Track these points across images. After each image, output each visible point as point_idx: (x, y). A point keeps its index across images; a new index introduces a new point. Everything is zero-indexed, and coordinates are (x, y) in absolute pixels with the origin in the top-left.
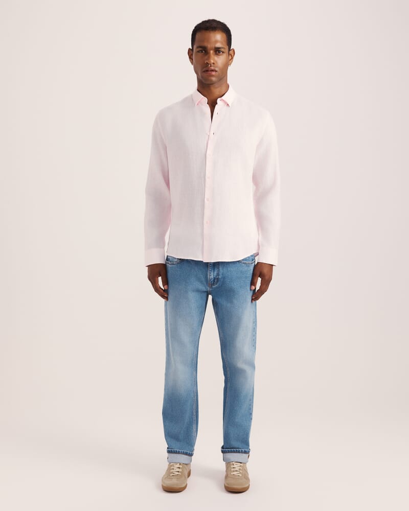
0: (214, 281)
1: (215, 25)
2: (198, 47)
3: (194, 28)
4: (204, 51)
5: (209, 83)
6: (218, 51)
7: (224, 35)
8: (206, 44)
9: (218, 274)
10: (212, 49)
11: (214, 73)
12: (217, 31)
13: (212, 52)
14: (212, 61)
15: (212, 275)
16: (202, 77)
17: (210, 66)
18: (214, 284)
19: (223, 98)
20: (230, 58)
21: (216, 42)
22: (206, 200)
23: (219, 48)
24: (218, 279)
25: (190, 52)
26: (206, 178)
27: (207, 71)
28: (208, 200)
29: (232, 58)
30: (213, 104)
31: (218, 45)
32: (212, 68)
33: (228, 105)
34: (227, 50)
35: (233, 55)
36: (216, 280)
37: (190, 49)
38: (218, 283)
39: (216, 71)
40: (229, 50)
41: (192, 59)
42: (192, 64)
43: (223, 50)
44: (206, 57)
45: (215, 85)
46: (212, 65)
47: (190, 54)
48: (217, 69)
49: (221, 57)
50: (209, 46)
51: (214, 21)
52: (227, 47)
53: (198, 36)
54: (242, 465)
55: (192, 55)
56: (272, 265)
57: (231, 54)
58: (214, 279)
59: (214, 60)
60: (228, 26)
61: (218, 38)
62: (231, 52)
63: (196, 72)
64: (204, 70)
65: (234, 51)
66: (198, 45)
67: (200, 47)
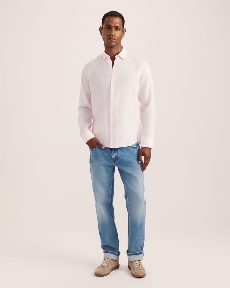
0: (116, 159)
1: (116, 14)
2: (106, 25)
3: (104, 15)
4: (109, 27)
5: (111, 46)
6: (117, 28)
7: (121, 20)
8: (110, 24)
9: (118, 155)
10: (114, 27)
11: (114, 40)
12: (117, 17)
13: (113, 28)
14: (113, 34)
15: (114, 155)
16: (107, 42)
17: (112, 36)
18: (116, 161)
19: (119, 55)
20: (123, 33)
21: (116, 23)
22: (111, 113)
23: (118, 27)
24: (118, 157)
25: (101, 29)
26: (111, 101)
27: (110, 39)
28: (112, 113)
29: (124, 34)
30: (113, 59)
31: (117, 25)
32: (113, 37)
33: (122, 58)
34: (122, 28)
35: (124, 32)
36: (117, 158)
37: (101, 27)
38: (118, 160)
39: (115, 39)
40: (123, 29)
41: (102, 33)
42: (102, 35)
43: (119, 28)
44: (110, 31)
45: (114, 47)
46: (113, 35)
47: (101, 30)
48: (116, 38)
49: (118, 32)
50: (112, 25)
51: (116, 12)
52: (122, 27)
53: (106, 19)
54: (140, 261)
55: (102, 30)
56: (150, 148)
57: (124, 31)
58: (116, 157)
59: (114, 33)
60: (123, 16)
61: (117, 21)
62: (124, 30)
63: (104, 40)
64: (108, 38)
65: (125, 30)
66: (106, 24)
67: (108, 25)
